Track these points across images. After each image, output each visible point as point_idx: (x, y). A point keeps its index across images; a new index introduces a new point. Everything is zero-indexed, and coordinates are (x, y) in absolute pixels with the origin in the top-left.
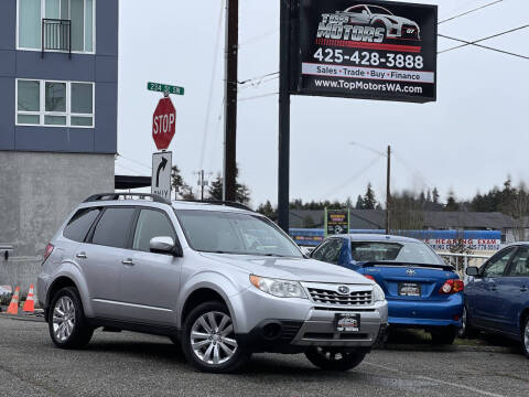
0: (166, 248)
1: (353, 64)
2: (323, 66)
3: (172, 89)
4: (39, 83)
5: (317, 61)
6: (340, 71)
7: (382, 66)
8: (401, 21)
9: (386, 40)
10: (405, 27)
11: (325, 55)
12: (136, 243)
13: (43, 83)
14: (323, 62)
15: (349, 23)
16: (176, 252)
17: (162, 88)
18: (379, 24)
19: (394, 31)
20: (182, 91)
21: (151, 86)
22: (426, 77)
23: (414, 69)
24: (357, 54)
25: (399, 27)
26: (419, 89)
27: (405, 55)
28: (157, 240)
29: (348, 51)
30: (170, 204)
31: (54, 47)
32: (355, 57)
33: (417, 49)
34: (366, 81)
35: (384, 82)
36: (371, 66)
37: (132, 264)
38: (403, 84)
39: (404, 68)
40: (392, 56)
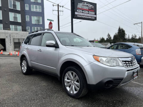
0: (52, 45)
1: (83, 13)
2: (79, 13)
3: (51, 20)
4: (35, 28)
5: (77, 12)
6: (81, 14)
7: (88, 13)
8: (91, 6)
9: (89, 9)
10: (92, 7)
11: (79, 11)
12: (43, 44)
13: (36, 28)
14: (79, 12)
15: (83, 5)
16: (56, 46)
17: (50, 20)
18: (87, 6)
19: (90, 7)
20: (53, 21)
21: (48, 20)
22: (95, 16)
23: (93, 14)
24: (84, 11)
25: (91, 7)
26: (94, 18)
27: (92, 12)
28: (48, 42)
29: (83, 10)
30: (53, 31)
31: (37, 23)
32: (84, 12)
33: (94, 11)
34: (86, 16)
35: (88, 16)
36: (86, 13)
37: (41, 51)
38: (92, 17)
39: (92, 14)
40: (90, 12)
